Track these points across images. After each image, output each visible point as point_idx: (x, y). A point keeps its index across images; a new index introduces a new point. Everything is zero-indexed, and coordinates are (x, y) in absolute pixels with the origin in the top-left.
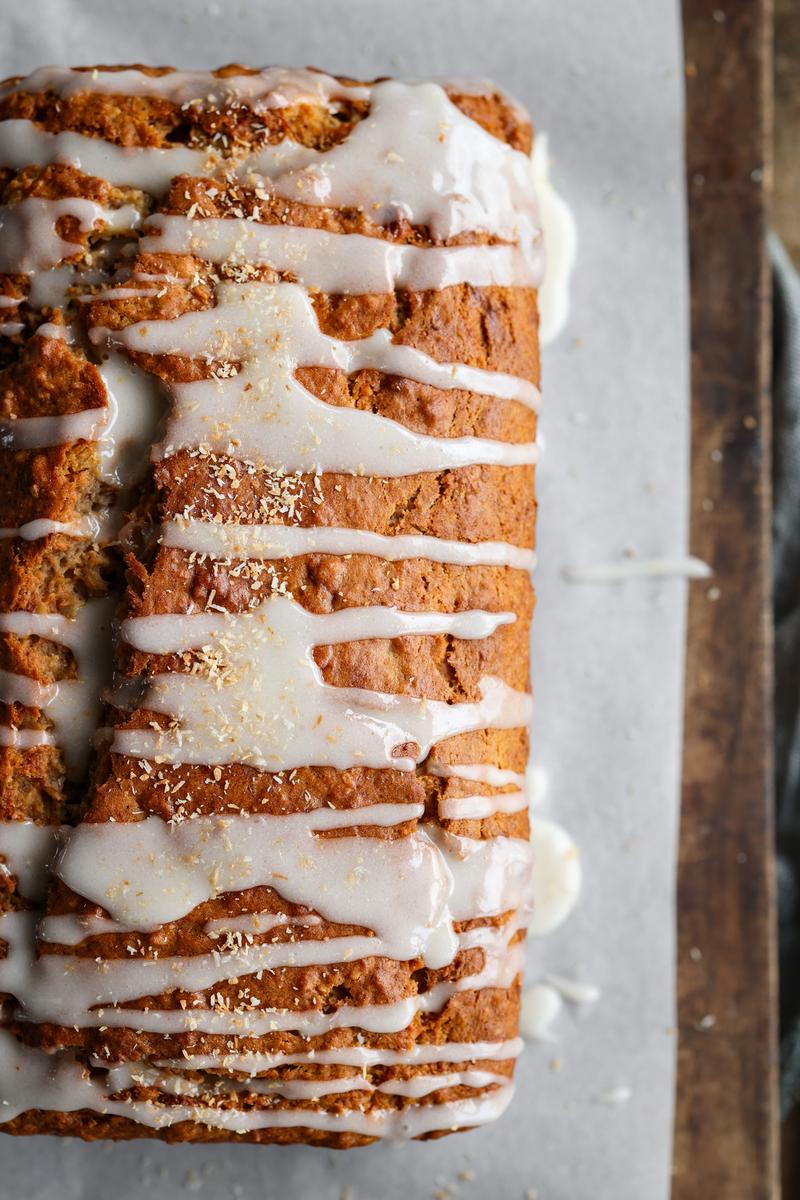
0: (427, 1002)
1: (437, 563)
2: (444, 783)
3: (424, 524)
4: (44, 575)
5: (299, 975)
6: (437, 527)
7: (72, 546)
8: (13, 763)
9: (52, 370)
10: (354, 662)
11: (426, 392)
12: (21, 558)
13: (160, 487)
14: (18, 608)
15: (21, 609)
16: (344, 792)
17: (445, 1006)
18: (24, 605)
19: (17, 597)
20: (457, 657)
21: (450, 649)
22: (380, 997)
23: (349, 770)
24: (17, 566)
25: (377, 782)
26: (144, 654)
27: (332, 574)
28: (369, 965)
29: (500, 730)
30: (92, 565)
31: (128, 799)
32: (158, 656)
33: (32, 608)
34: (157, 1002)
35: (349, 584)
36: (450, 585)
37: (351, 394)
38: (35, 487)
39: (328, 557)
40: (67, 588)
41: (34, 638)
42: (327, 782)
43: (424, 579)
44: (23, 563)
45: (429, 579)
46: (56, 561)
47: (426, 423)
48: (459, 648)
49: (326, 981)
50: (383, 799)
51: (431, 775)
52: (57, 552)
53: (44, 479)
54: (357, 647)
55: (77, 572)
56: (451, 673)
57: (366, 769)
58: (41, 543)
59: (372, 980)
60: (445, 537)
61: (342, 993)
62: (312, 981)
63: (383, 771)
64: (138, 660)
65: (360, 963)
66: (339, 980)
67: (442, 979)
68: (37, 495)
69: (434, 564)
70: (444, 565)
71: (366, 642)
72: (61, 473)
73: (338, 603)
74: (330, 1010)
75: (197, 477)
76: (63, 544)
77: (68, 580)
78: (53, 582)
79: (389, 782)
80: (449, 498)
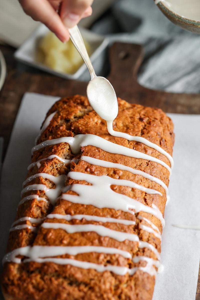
0: (131, 272)
1: (145, 178)
2: (141, 221)
3: (143, 169)
4: (51, 168)
5: (98, 255)
6: (145, 171)
7: (59, 163)
8: (36, 202)
9: (61, 132)
10: (122, 190)
11: (146, 147)
12: (47, 163)
13: (82, 151)
14: (44, 172)
15: (45, 173)
16: (116, 215)
17: (135, 273)
18: (46, 172)
19: (44, 170)
20: (147, 197)
21: (146, 195)
22: (119, 264)
23: (118, 211)
24: (45, 164)
25: (124, 215)
26: (72, 179)
27: (120, 173)
28: (117, 256)
29: (156, 217)
30: (63, 167)
31: (63, 210)
32: (75, 180)
33: (47, 173)
34: (61, 257)
35: (123, 175)
36: (147, 183)
37: (129, 144)
38: (53, 150)
39: (119, 170)
40: (56, 171)
41: (46, 179)
42: (112, 212)
43: (141, 180)
44: (47, 164)
45: (142, 180)
46: (55, 166)
47: (145, 152)
48: (148, 196)
49: (105, 258)
50: (125, 219)
51: (138, 219)
52: (55, 163)
53: (55, 148)
54: (123, 188)
55: (59, 169)
56: (145, 200)
57: (122, 212)
58: (52, 159)
59: (117, 260)
60: (147, 173)
61: (109, 262)
62: (102, 257)
63: (126, 213)
64: (71, 181)
65: (115, 255)
66: (108, 258)
67: (135, 266)
68: (53, 151)
69: (144, 178)
70: (146, 179)
71: (126, 187)
72: (60, 148)
73: (120, 178)
74: (105, 266)
75: (91, 150)
76: (57, 161)
77: (57, 170)
78: (53, 170)
79: (127, 215)
80: (149, 167)
